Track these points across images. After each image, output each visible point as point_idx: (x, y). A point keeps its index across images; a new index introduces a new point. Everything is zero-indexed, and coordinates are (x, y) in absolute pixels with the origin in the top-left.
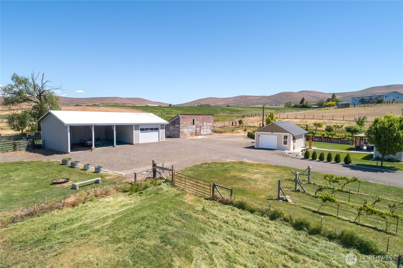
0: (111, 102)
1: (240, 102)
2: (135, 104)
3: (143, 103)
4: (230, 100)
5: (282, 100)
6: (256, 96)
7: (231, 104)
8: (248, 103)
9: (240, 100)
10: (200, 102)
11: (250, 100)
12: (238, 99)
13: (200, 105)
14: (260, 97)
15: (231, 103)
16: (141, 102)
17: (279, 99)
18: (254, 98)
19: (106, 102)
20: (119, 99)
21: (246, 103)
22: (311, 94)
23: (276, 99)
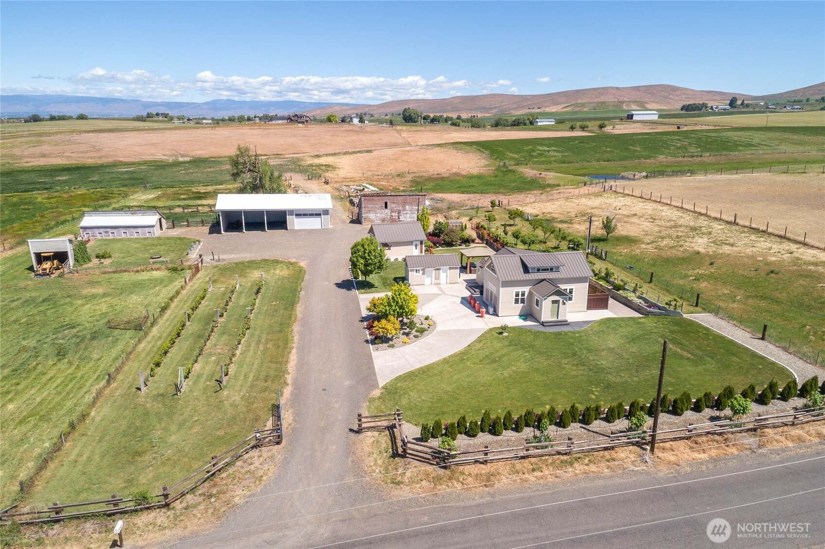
0: (593, 101)
3: (671, 96)
16: (666, 94)
19: (584, 101)
20: (614, 91)
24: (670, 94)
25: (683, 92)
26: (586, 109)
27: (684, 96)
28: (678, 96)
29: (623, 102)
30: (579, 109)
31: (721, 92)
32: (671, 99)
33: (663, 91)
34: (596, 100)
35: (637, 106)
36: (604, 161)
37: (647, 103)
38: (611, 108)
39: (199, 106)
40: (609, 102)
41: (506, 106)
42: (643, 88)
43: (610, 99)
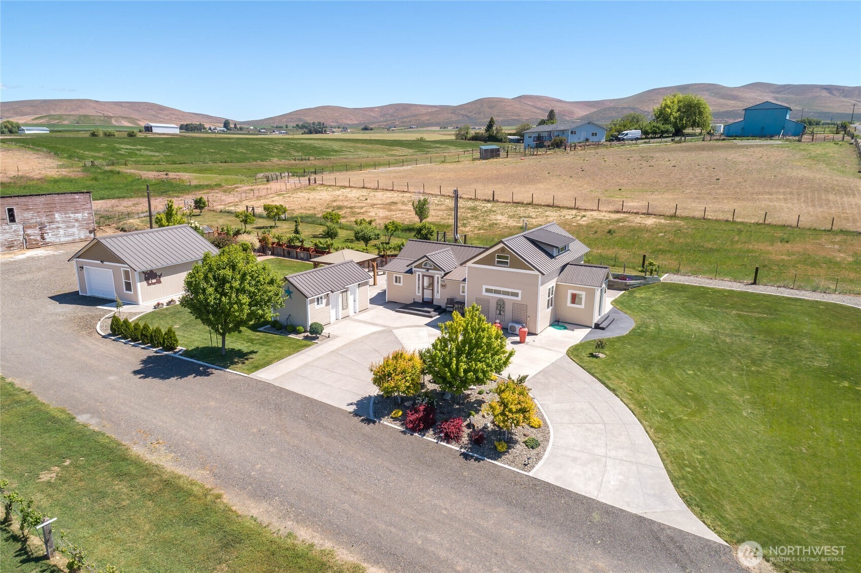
0: (71, 113)
1: (394, 120)
2: (137, 118)
3: (160, 116)
4: (373, 114)
5: (482, 115)
6: (429, 106)
7: (373, 123)
8: (410, 122)
9: (395, 114)
10: (303, 117)
11: (416, 115)
12: (391, 112)
13: (300, 124)
14: (436, 109)
15: (375, 120)
16: (154, 113)
17: (475, 114)
18: (424, 111)
19: (58, 113)
20: (92, 104)
21: (405, 122)
22: (539, 104)
23: (469, 114)
24: (159, 113)
25: (171, 112)
26: (66, 122)
27: (174, 116)
29: (111, 117)
30: (57, 121)
31: (207, 115)
33: (150, 109)
34: (77, 113)
35: (129, 122)
36: (221, 162)
37: (139, 120)
38: (99, 123)
40: (93, 116)
43: (90, 112)
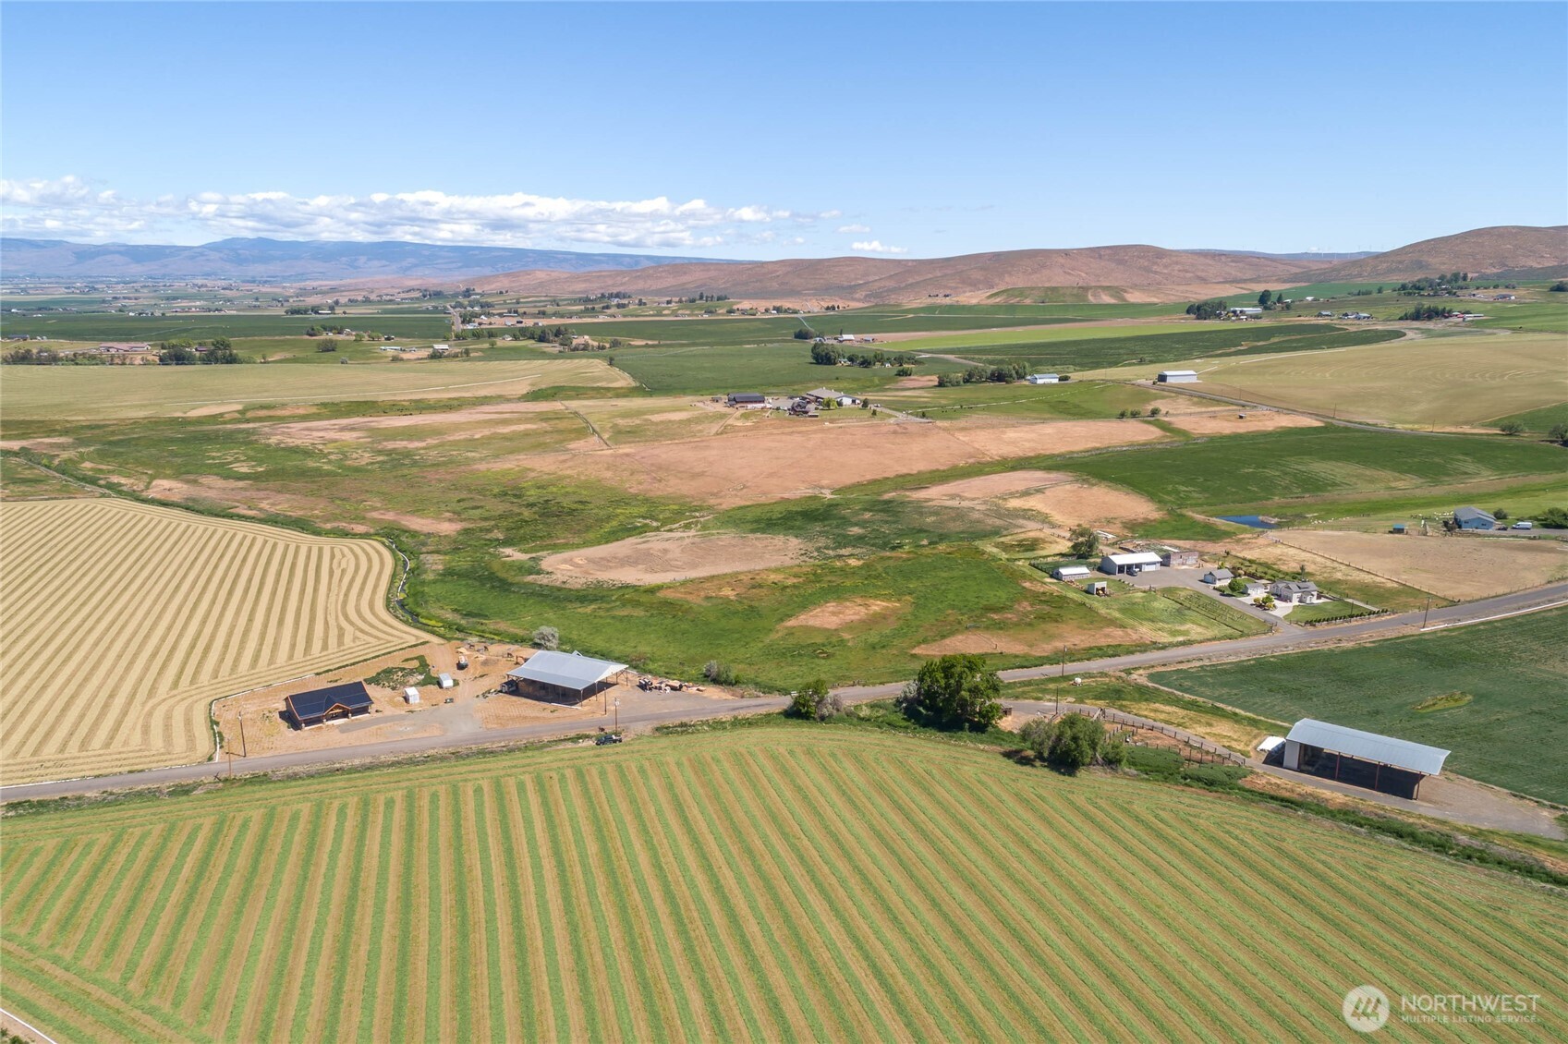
2: (1121, 283)
26: (1028, 301)
27: (1177, 267)
28: (1166, 267)
29: (1085, 289)
30: (1016, 300)
32: (1156, 273)
37: (1126, 292)
38: (1070, 300)
39: (202, 254)
40: (1063, 288)
41: (877, 284)
42: (1108, 252)
43: (1061, 279)
